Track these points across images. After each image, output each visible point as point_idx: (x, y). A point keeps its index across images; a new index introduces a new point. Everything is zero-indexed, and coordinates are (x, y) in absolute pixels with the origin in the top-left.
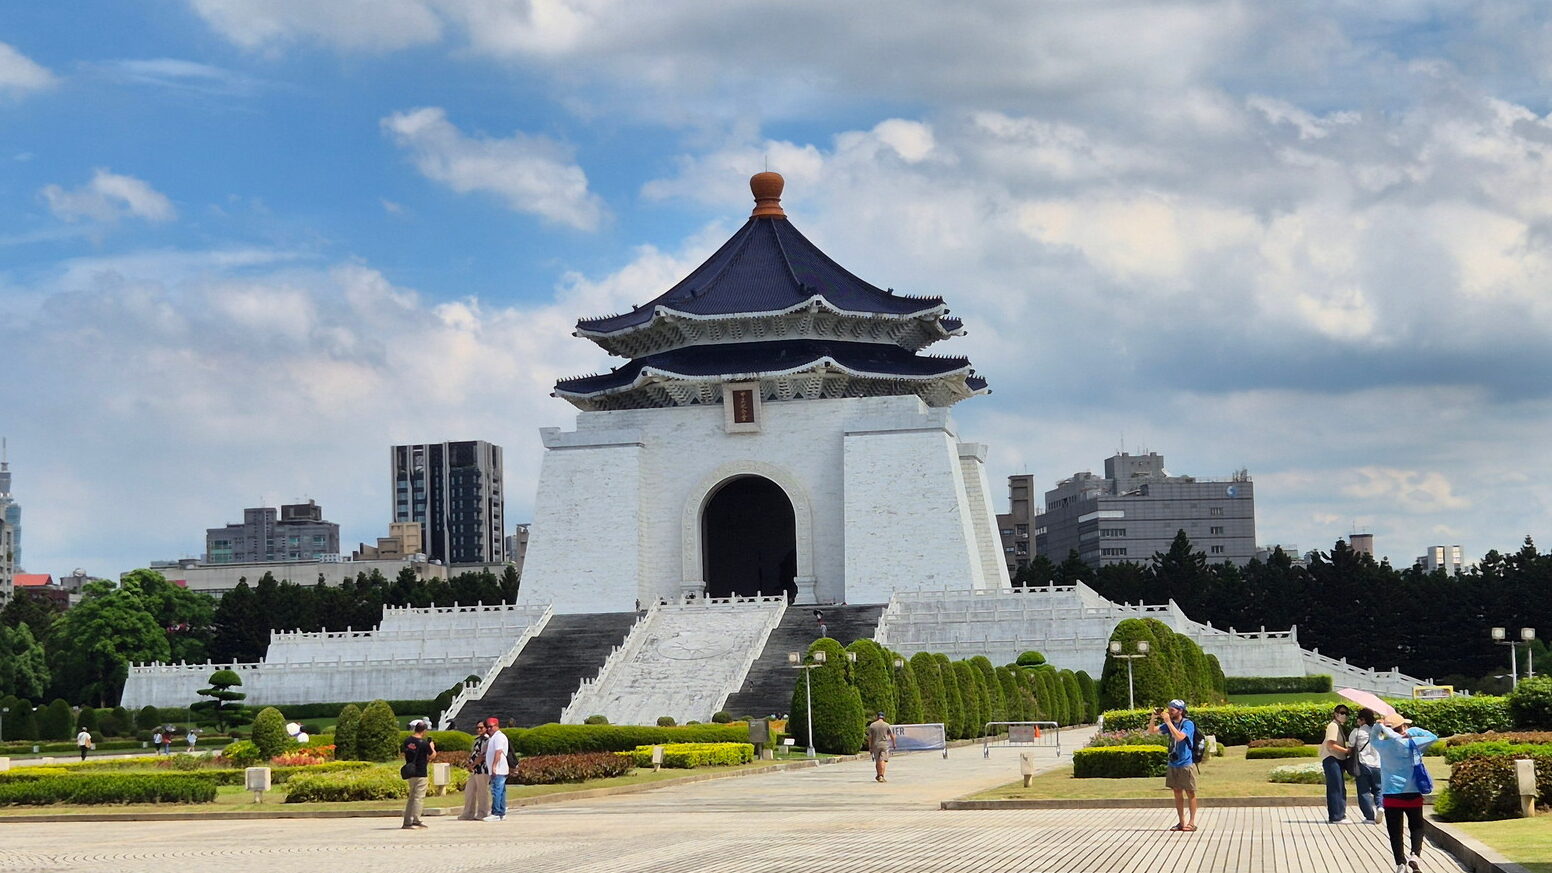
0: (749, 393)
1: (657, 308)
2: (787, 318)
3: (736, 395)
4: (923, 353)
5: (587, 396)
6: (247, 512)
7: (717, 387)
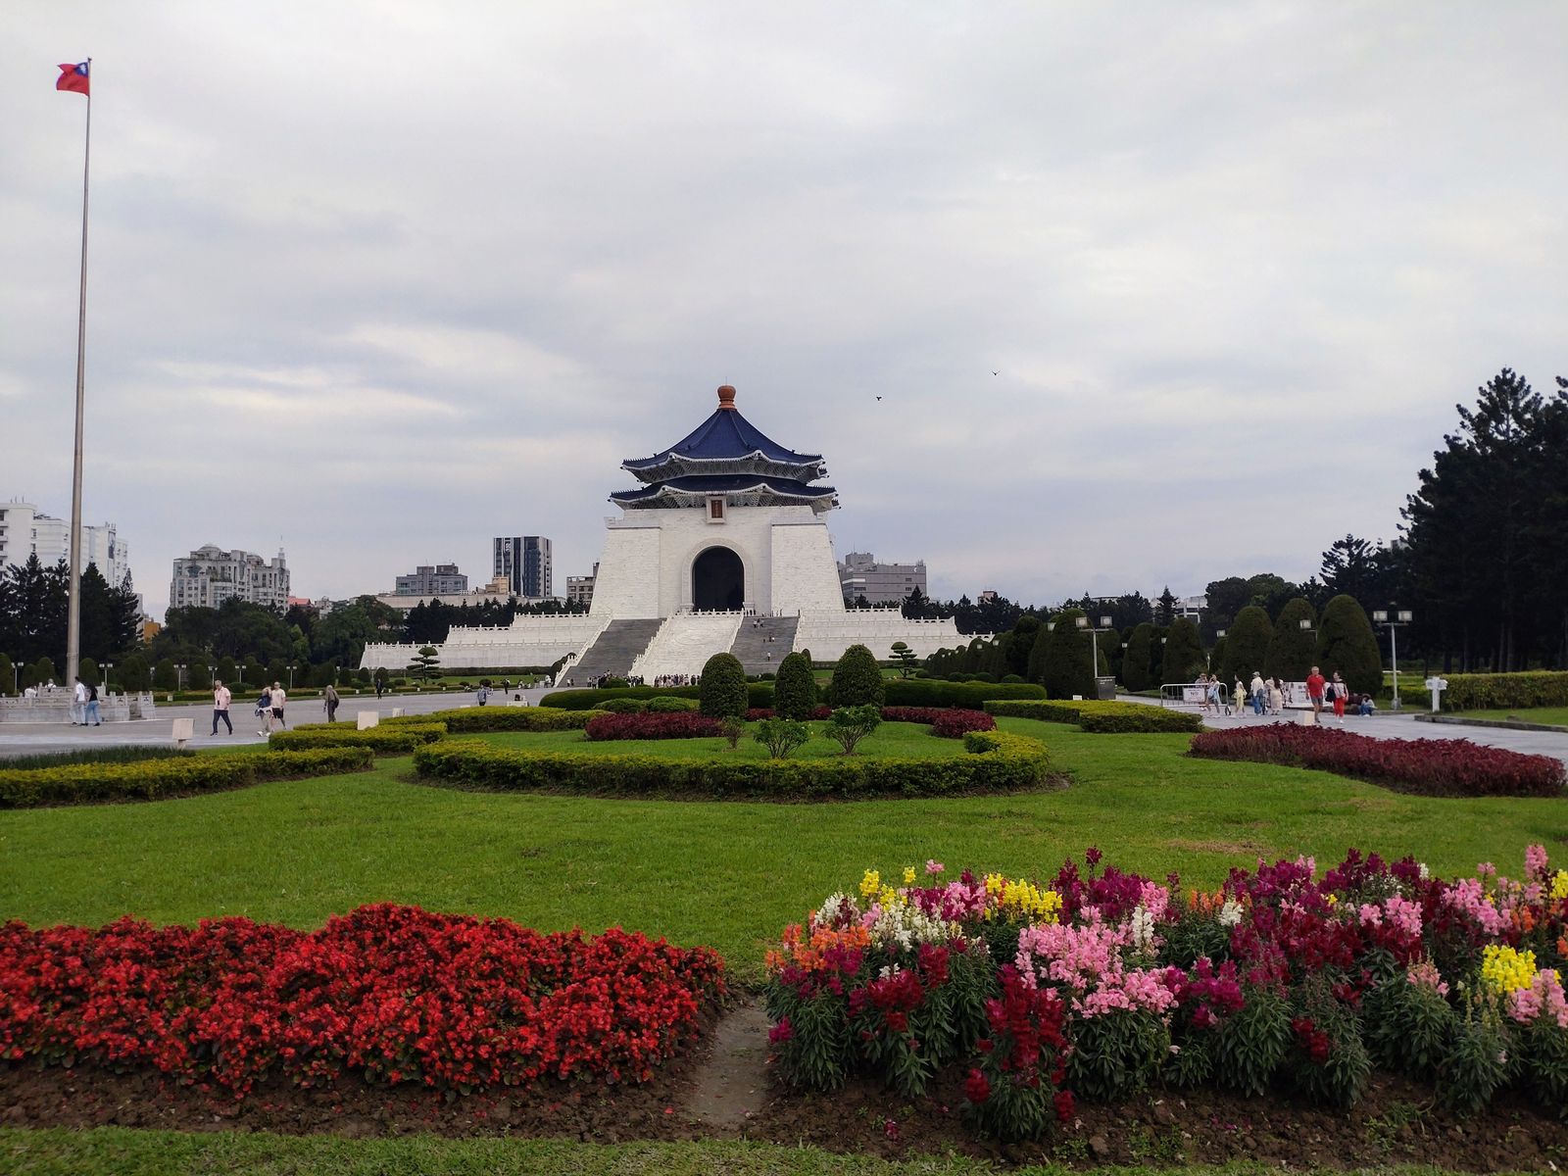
0: (721, 501)
1: (671, 454)
2: (741, 462)
3: (713, 502)
4: (812, 484)
5: (629, 501)
6: (418, 568)
7: (702, 497)
